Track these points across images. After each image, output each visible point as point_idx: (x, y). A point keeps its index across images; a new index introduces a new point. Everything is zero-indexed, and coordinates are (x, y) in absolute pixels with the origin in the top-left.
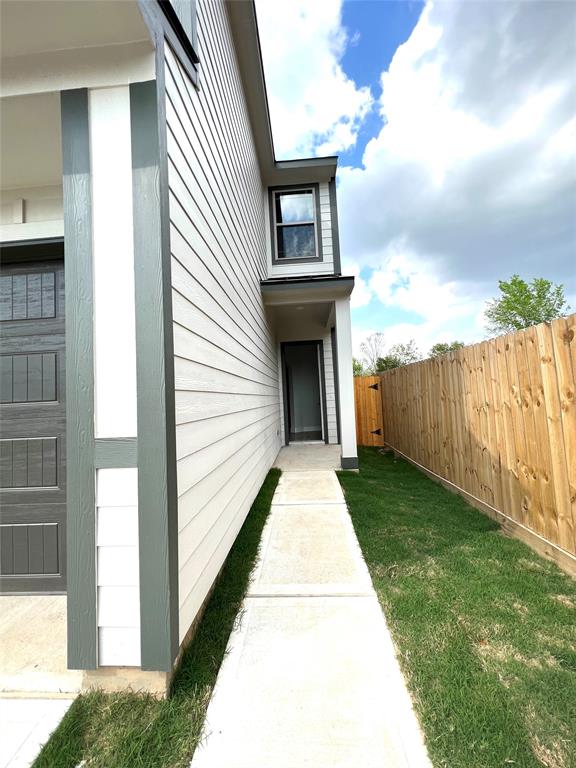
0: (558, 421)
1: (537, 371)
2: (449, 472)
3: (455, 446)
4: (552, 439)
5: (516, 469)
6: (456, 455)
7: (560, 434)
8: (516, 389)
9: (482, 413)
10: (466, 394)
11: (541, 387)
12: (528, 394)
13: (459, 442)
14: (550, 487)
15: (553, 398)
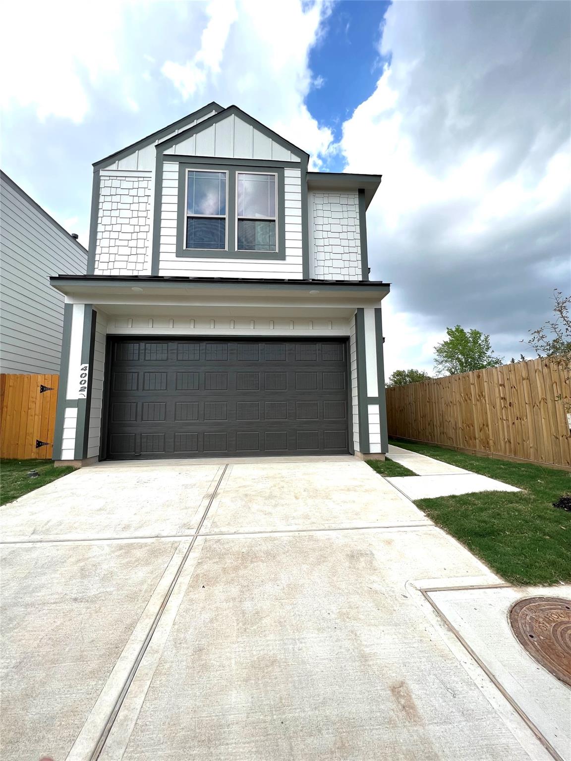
0: (476, 405)
1: (470, 388)
2: (431, 438)
3: (435, 424)
4: (474, 411)
5: (463, 426)
6: (435, 428)
7: (477, 409)
8: (462, 395)
9: (449, 406)
10: (441, 398)
11: (471, 394)
12: (467, 396)
13: (437, 422)
14: (474, 430)
15: (474, 397)
